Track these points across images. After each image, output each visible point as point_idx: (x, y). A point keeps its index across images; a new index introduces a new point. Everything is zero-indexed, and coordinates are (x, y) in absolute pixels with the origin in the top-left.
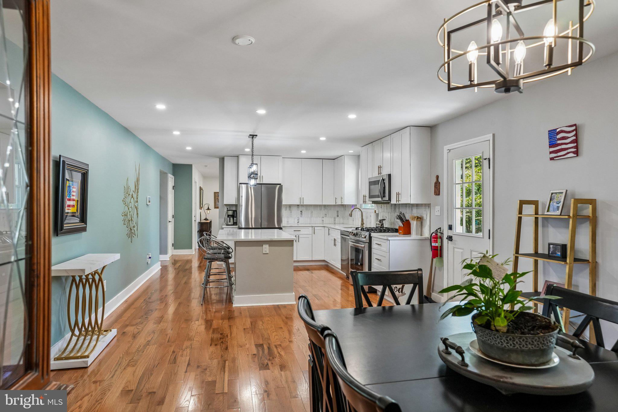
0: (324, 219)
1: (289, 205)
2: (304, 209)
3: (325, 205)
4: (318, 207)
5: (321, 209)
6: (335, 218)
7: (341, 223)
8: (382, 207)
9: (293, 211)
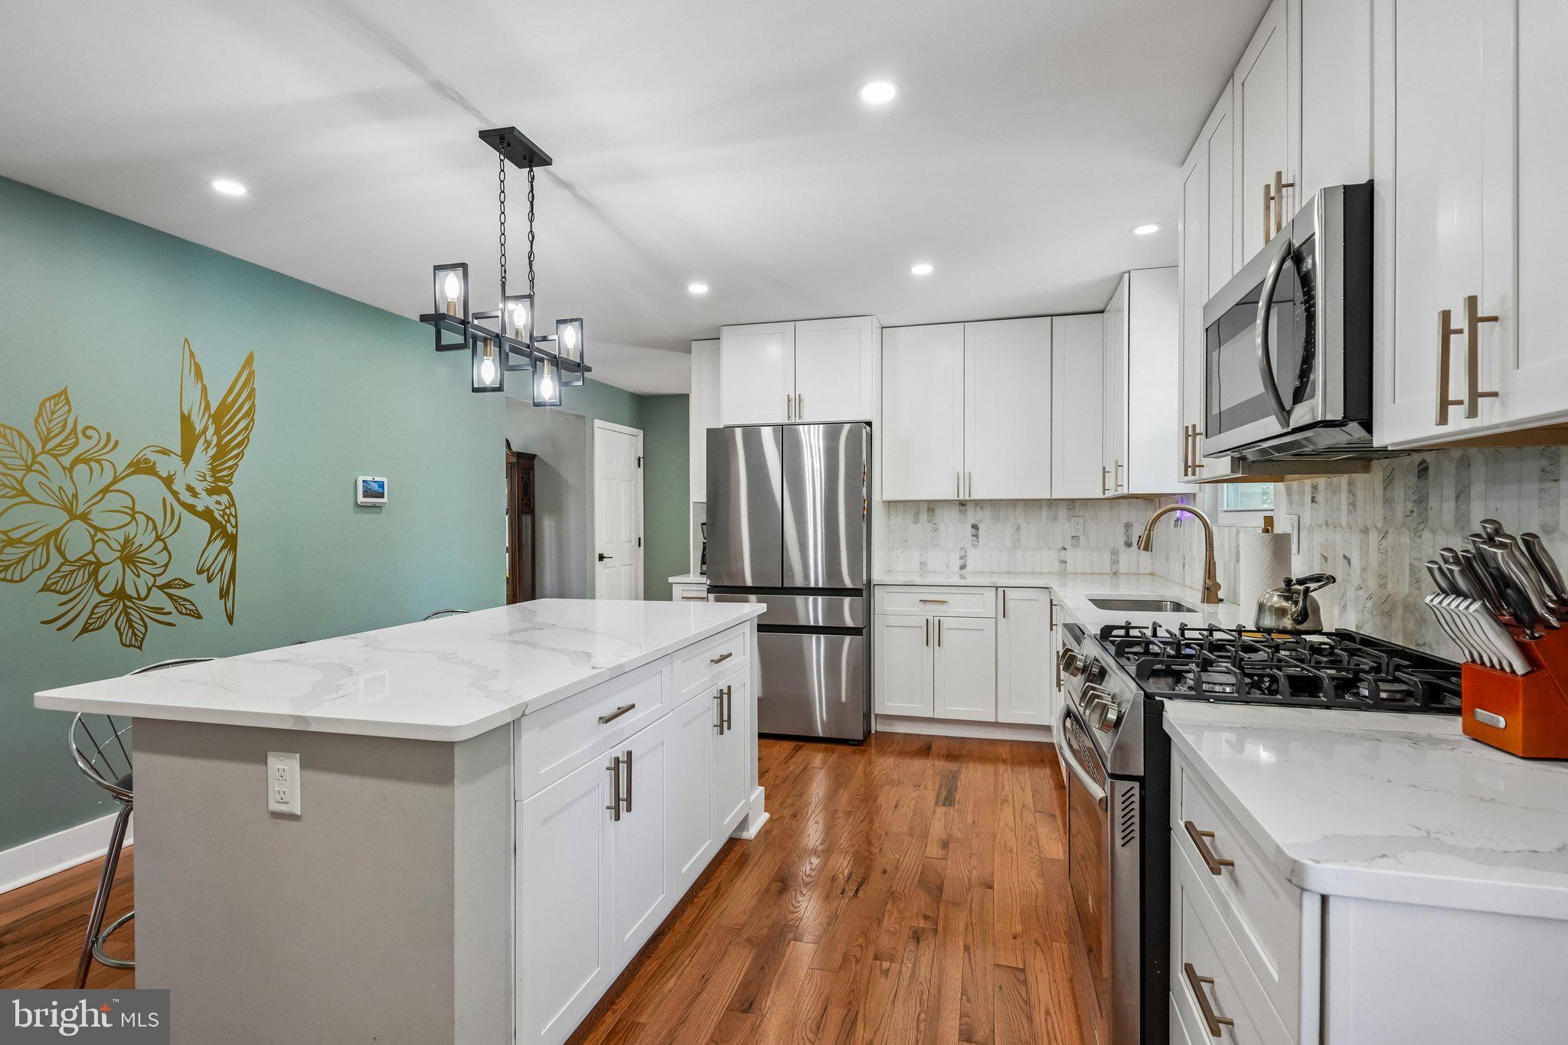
0: (1069, 556)
1: (929, 502)
2: (984, 518)
3: (1073, 501)
4: (1044, 507)
5: (1055, 518)
6: (1115, 552)
7: (1141, 571)
8: (1320, 498)
9: (942, 527)
